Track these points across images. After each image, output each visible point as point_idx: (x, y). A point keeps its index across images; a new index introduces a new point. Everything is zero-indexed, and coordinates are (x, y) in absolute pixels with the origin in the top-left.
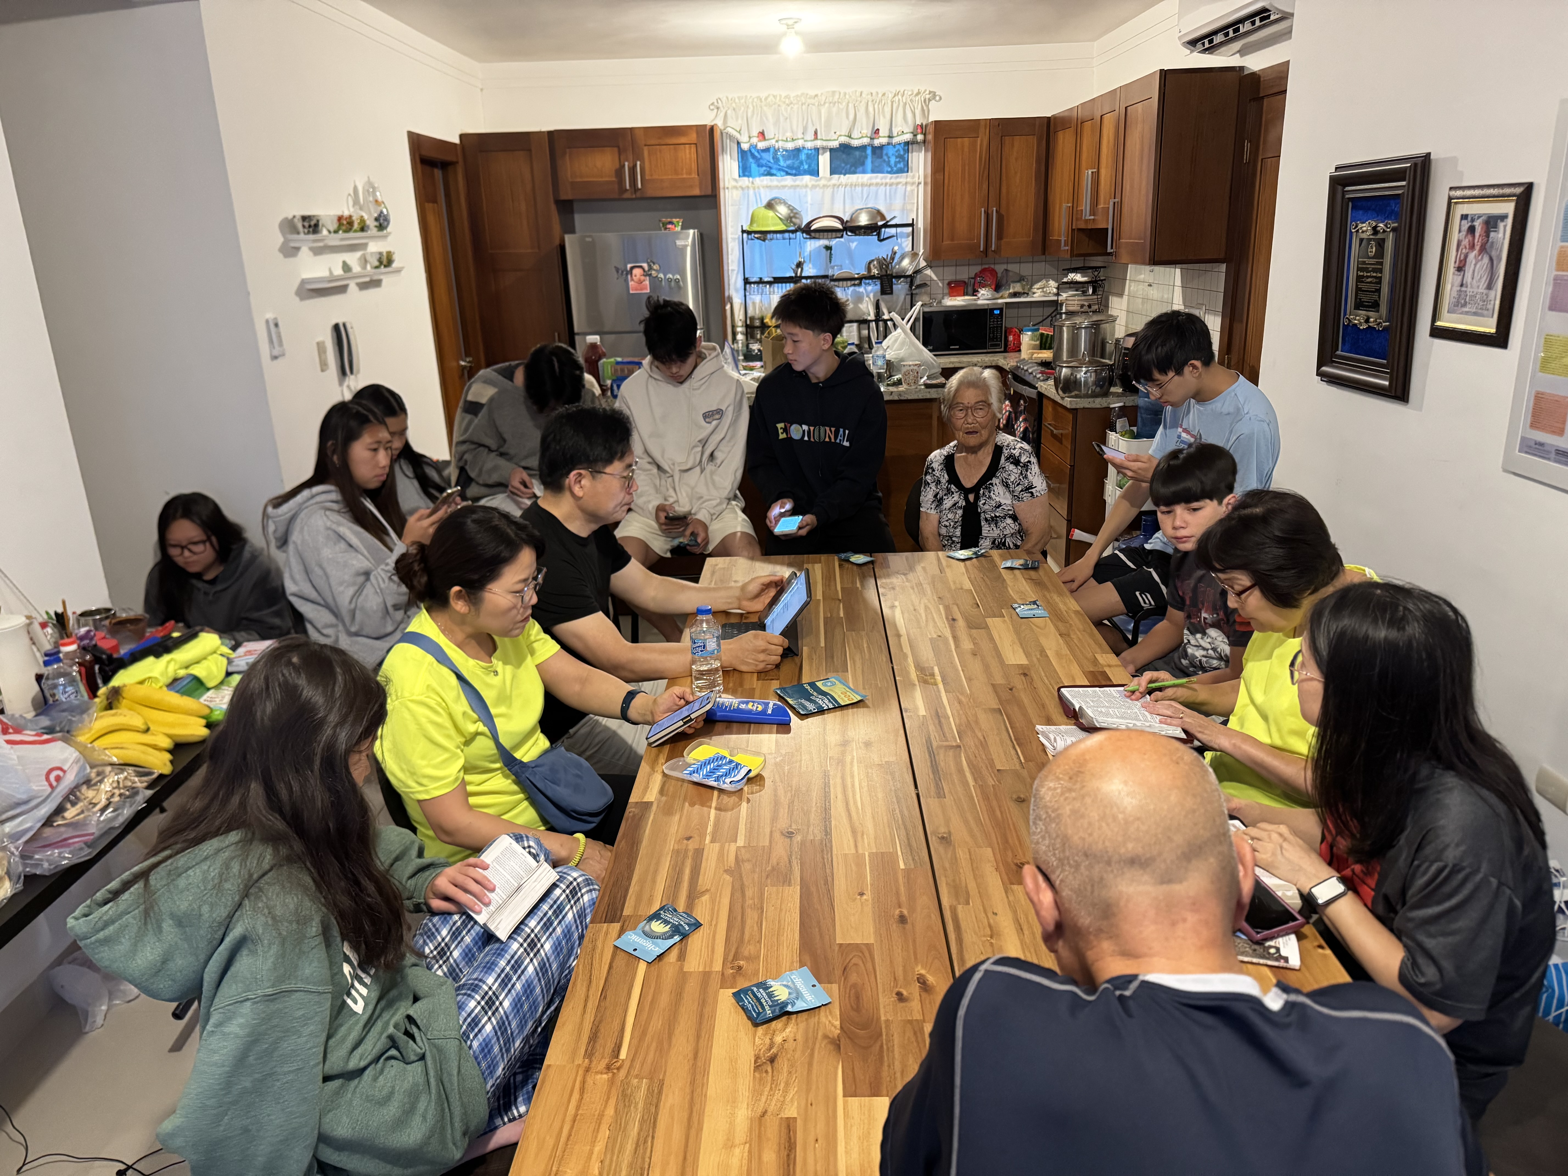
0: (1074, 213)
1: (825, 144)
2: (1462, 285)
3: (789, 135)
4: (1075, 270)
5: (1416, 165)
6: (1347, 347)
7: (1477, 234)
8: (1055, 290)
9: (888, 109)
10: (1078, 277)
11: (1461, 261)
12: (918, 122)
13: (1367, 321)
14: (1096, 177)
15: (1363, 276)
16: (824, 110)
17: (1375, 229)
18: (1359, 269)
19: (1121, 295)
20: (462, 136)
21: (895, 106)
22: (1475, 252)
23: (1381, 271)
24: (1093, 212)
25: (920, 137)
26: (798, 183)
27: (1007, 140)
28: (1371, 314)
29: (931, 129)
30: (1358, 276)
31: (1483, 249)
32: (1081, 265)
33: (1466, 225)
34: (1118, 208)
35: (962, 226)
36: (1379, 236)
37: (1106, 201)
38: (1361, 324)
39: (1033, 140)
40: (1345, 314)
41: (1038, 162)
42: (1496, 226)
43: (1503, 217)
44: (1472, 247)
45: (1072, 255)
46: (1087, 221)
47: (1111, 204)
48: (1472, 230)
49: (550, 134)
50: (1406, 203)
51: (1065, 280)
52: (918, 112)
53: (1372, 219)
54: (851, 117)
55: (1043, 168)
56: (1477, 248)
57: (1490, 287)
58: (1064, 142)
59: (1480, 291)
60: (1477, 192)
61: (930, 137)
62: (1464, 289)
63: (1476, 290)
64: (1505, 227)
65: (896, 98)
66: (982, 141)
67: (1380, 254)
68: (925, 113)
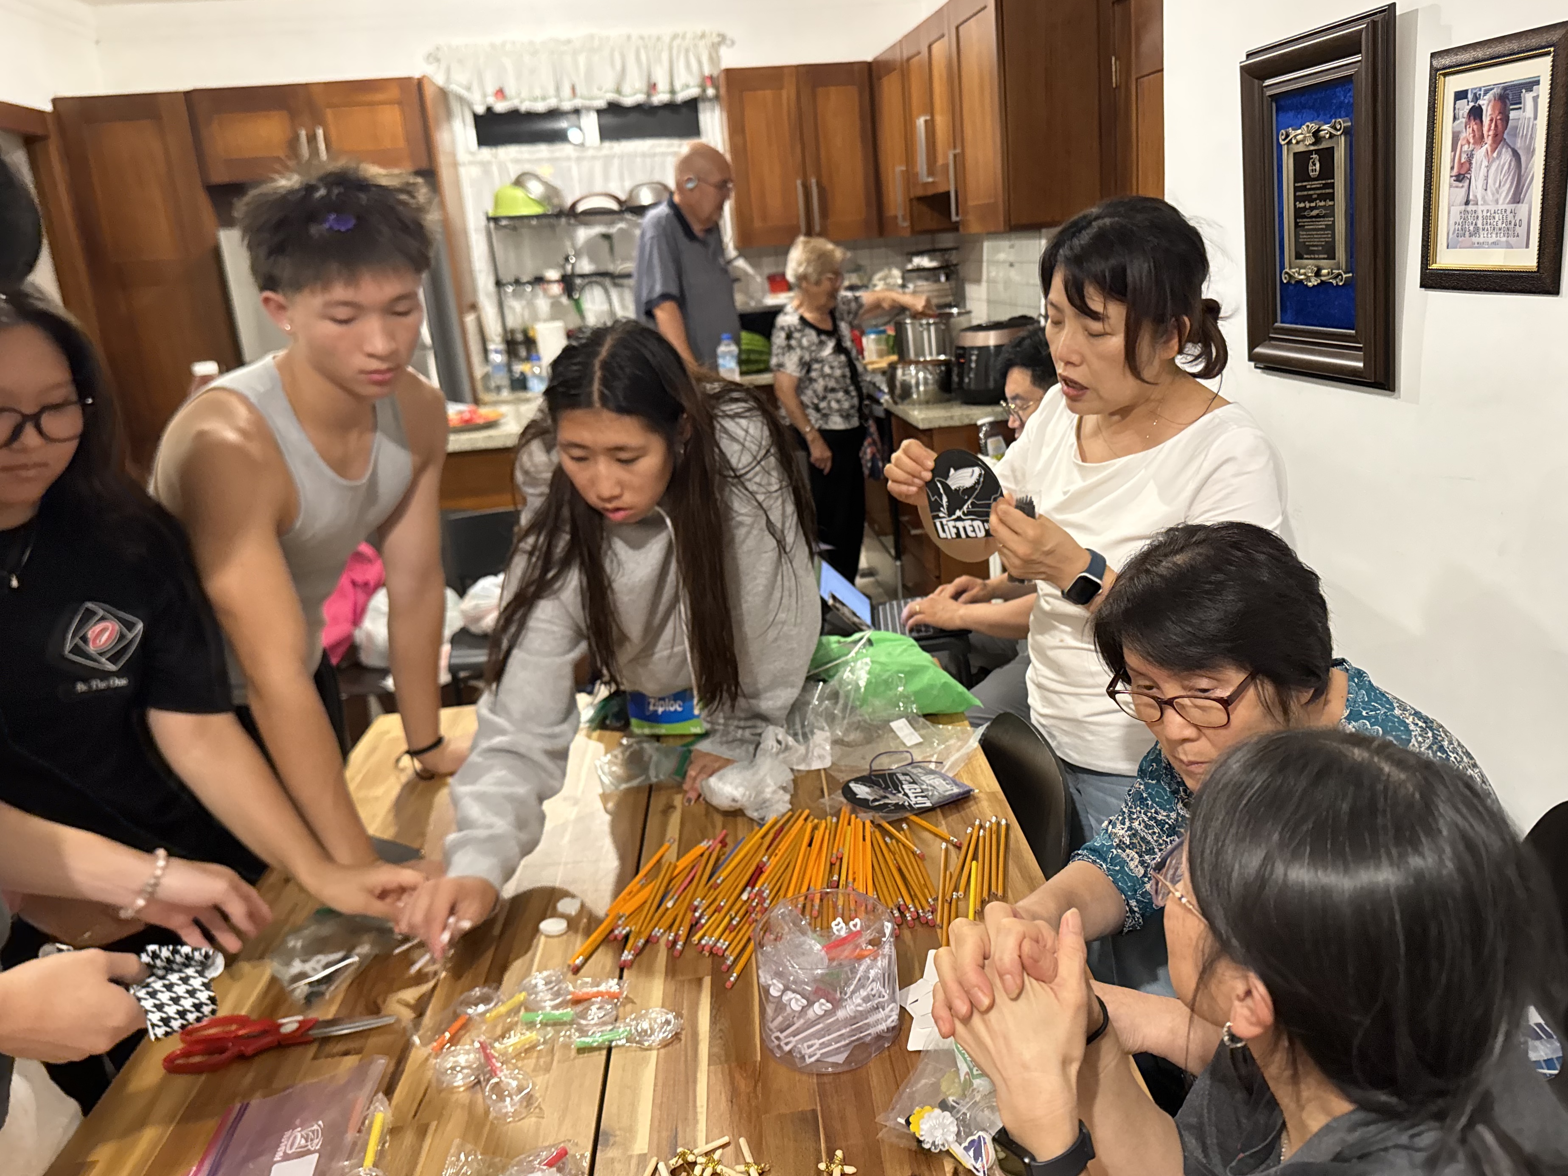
0: (910, 176)
1: (587, 103)
2: (1467, 203)
3: (538, 92)
4: (920, 253)
5: (1374, 23)
6: (1289, 314)
7: (1486, 120)
8: (900, 281)
9: (665, 56)
10: (925, 262)
11: (1461, 165)
12: (707, 72)
13: (1318, 274)
14: (930, 126)
15: (1305, 209)
16: (582, 59)
17: (1316, 134)
18: (1296, 199)
19: (978, 281)
20: (55, 101)
21: (675, 52)
22: (1487, 147)
23: (1332, 197)
24: (931, 172)
25: (711, 92)
26: (557, 154)
27: (820, 90)
28: (1323, 263)
29: (722, 82)
30: (1296, 210)
31: (1498, 139)
32: (928, 247)
33: (1465, 107)
34: (958, 161)
35: (775, 203)
36: (1324, 145)
37: (946, 156)
38: (1308, 279)
39: (852, 91)
40: (1282, 267)
41: (862, 118)
42: (1518, 101)
43: (1531, 84)
44: (1480, 139)
45: (914, 231)
46: (926, 184)
47: (951, 157)
48: (1476, 113)
49: (188, 95)
50: (1363, 85)
51: (910, 267)
52: (705, 59)
53: (1312, 121)
54: (618, 66)
55: (869, 125)
56: (1489, 140)
57: (1517, 198)
58: (890, 89)
59: (1500, 207)
60: (1479, 54)
61: (723, 91)
62: (1470, 208)
63: (1492, 208)
64: (1536, 99)
65: (675, 44)
66: (788, 93)
67: (1328, 171)
68: (714, 59)
